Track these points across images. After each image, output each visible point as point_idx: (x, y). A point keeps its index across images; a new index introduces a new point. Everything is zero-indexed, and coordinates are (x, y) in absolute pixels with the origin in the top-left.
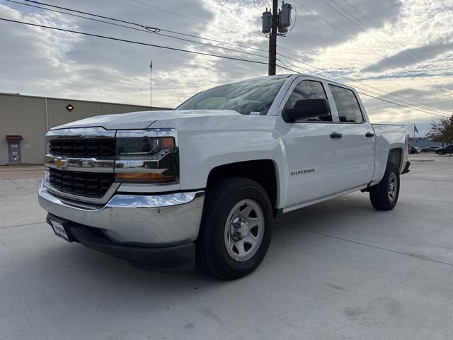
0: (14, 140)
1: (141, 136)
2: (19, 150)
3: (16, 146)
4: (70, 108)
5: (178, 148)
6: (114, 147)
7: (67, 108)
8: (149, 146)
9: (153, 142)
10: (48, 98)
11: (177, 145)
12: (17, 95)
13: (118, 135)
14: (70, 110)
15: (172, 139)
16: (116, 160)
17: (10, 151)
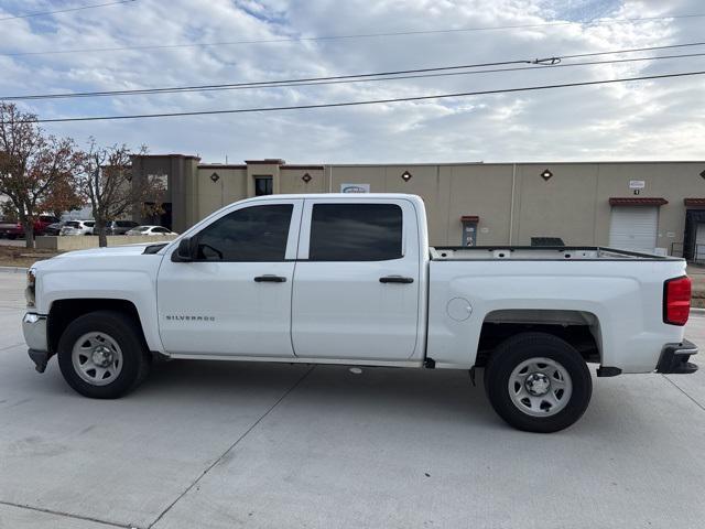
0: (470, 222)
2: (474, 235)
3: (472, 230)
4: (547, 175)
7: (543, 175)
10: (517, 164)
12: (481, 164)
14: (546, 178)
17: (465, 234)
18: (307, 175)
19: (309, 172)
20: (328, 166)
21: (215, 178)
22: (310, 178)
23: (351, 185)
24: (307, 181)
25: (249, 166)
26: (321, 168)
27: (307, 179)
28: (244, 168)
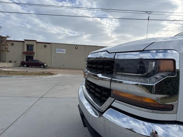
1: (137, 58)
5: (178, 72)
6: (113, 67)
8: (144, 68)
9: (148, 64)
11: (177, 68)
12: (96, 46)
13: (116, 58)
15: (172, 62)
16: (112, 78)
18: (45, 45)
19: (46, 44)
20: (52, 43)
21: (12, 44)
22: (46, 46)
23: (59, 49)
24: (45, 47)
25: (25, 41)
26: (50, 43)
27: (45, 46)
28: (23, 42)
